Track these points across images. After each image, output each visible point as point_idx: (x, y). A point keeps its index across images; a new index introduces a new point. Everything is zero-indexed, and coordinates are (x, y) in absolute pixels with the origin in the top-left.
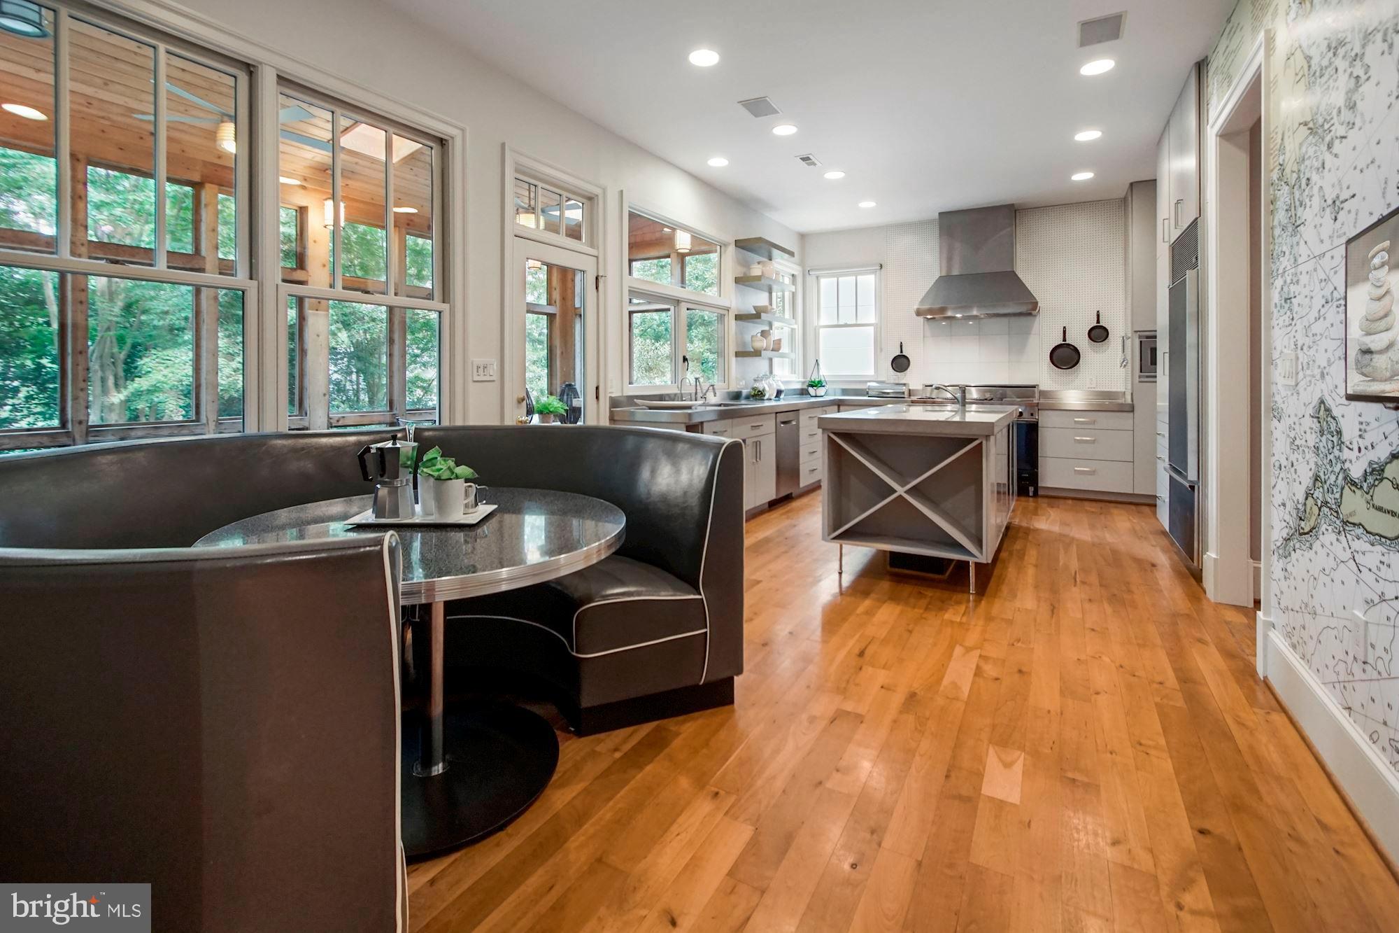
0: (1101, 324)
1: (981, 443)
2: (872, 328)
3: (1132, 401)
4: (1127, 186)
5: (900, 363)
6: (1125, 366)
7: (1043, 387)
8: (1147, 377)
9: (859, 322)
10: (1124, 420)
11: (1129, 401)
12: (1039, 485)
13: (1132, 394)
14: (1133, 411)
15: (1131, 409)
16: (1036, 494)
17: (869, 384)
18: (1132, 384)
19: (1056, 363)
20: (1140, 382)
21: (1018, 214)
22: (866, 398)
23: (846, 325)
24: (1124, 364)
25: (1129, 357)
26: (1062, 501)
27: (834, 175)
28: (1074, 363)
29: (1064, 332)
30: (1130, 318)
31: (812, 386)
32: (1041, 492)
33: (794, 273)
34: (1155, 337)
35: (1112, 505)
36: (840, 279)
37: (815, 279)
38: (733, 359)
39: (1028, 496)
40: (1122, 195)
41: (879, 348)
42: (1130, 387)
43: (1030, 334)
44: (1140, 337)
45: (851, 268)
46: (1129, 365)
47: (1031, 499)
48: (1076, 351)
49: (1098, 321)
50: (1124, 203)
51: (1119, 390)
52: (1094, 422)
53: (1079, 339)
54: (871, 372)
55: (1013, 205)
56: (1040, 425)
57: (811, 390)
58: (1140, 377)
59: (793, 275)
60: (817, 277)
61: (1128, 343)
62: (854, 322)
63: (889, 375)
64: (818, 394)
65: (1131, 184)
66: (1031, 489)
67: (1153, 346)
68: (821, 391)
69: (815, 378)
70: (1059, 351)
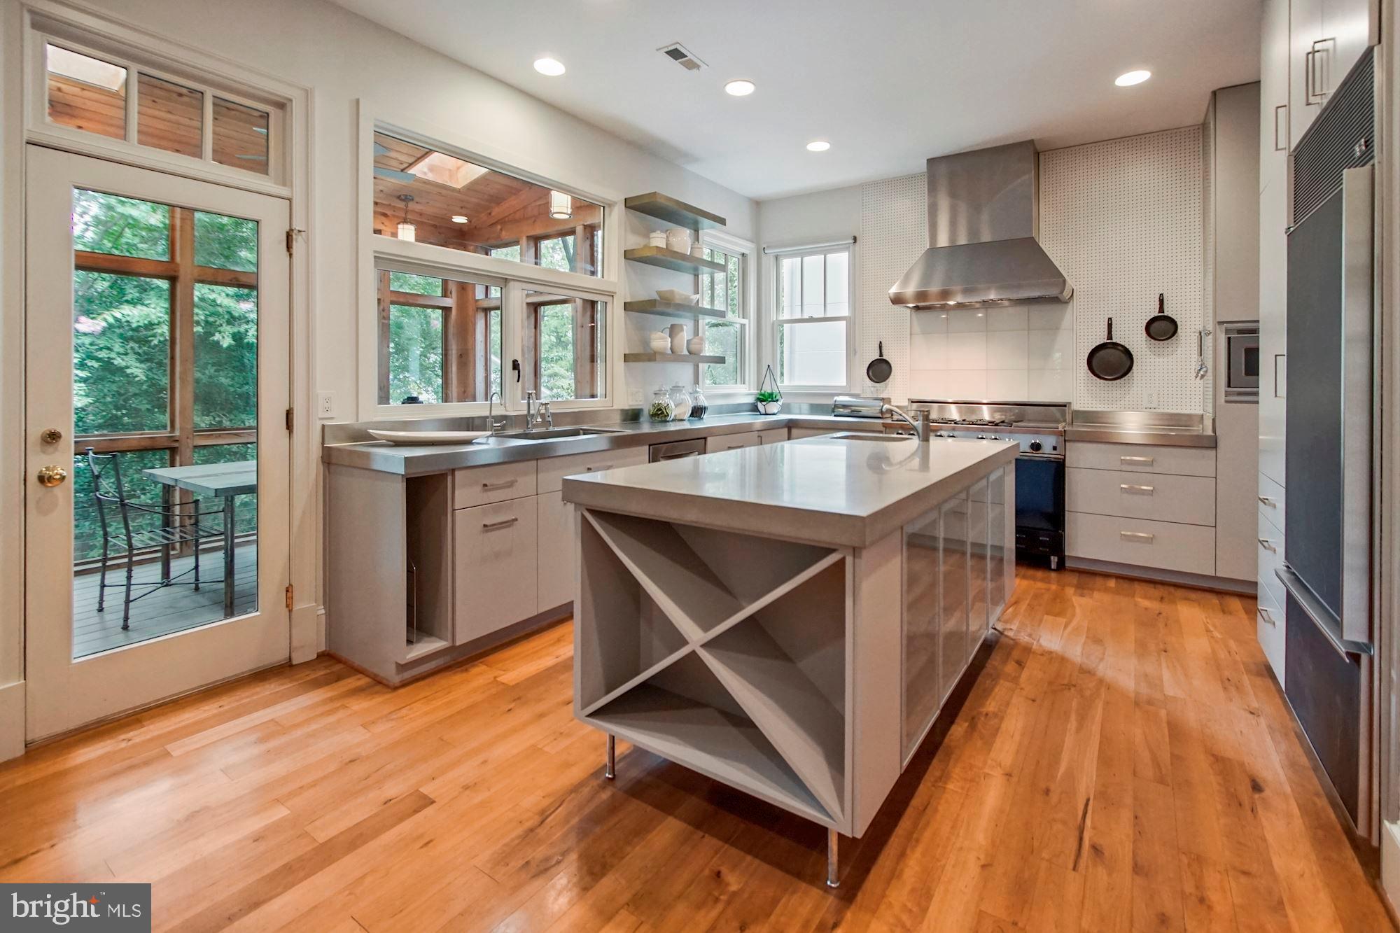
0: (1166, 314)
1: (842, 561)
2: (844, 323)
3: (1214, 430)
4: (1208, 96)
5: (879, 370)
6: (1203, 376)
7: (1077, 406)
8: (1240, 394)
9: (829, 315)
10: (1200, 462)
11: (1209, 432)
12: (1066, 554)
13: (1214, 420)
14: (1216, 447)
15: (1212, 443)
16: (1061, 567)
17: (836, 398)
18: (1215, 407)
19: (1097, 372)
20: (1227, 402)
21: (1042, 157)
22: (832, 418)
23: (811, 320)
24: (1201, 373)
25: (1209, 364)
26: (1099, 581)
27: (740, 89)
28: (1126, 369)
29: (1110, 326)
30: (1210, 304)
31: (761, 401)
32: (1068, 564)
33: (745, 251)
34: (1256, 331)
35: (1179, 593)
36: (806, 259)
37: (772, 259)
38: (619, 366)
39: (1049, 568)
40: (1201, 120)
41: (851, 350)
42: (1210, 409)
43: (1058, 329)
44: (1227, 331)
45: (818, 243)
46: (1210, 373)
47: (1053, 575)
48: (1128, 353)
49: (1161, 309)
50: (1201, 132)
51: (1193, 412)
52: (1151, 463)
53: (1132, 335)
54: (842, 381)
55: (1032, 142)
56: (1067, 463)
57: (760, 406)
58: (1227, 394)
59: (743, 254)
60: (777, 258)
61: (1208, 341)
62: (822, 315)
63: (866, 387)
64: (768, 412)
65: (1214, 93)
66: (1054, 560)
67: (1252, 345)
68: (773, 407)
69: (767, 389)
70: (1102, 353)
